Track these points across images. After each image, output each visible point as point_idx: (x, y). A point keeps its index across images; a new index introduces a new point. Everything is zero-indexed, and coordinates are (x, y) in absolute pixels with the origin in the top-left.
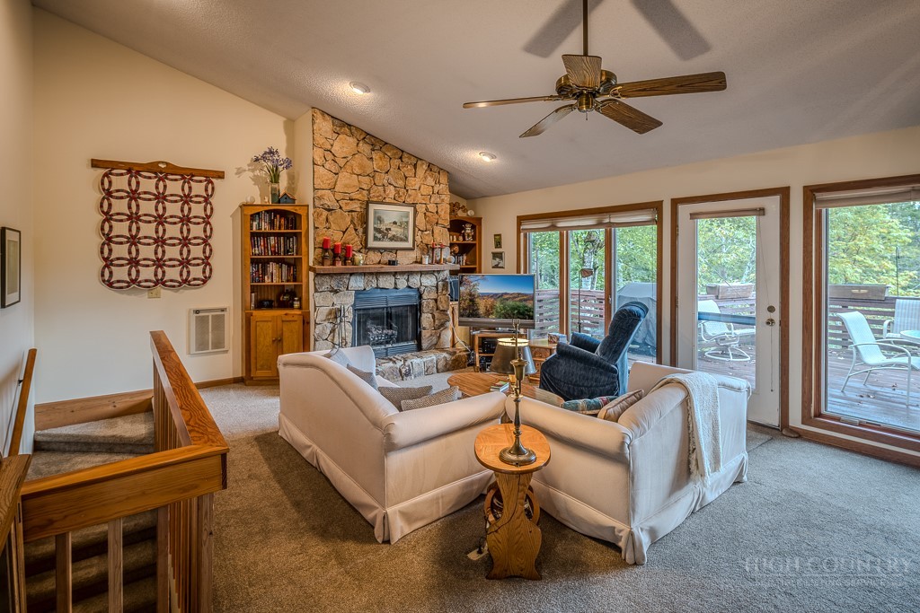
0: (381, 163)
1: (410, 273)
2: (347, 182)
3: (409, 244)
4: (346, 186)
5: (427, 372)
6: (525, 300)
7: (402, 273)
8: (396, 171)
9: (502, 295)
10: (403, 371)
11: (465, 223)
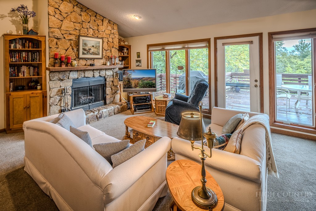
0: (86, 18)
1: (101, 69)
2: (68, 25)
3: (100, 56)
4: (67, 27)
5: (110, 115)
6: (152, 80)
7: (97, 70)
8: (93, 22)
9: (142, 78)
10: (98, 116)
11: (124, 47)
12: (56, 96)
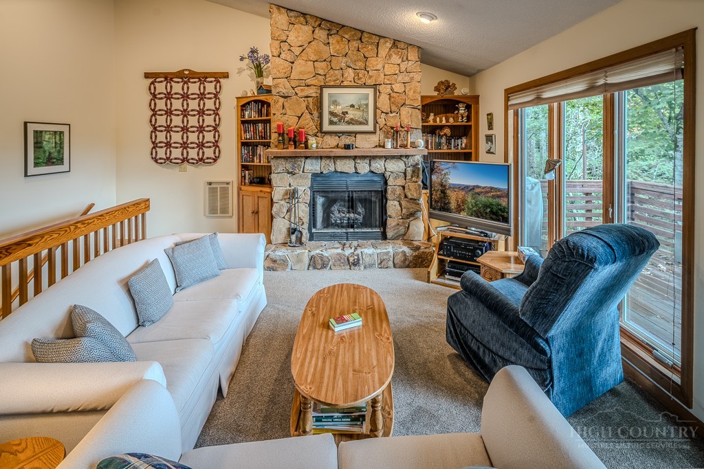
0: (338, 47)
1: (372, 158)
2: (302, 69)
3: (370, 127)
4: (301, 73)
6: (499, 197)
7: (363, 157)
8: (355, 52)
9: (474, 188)
10: (351, 260)
11: (458, 102)
12: (283, 202)
